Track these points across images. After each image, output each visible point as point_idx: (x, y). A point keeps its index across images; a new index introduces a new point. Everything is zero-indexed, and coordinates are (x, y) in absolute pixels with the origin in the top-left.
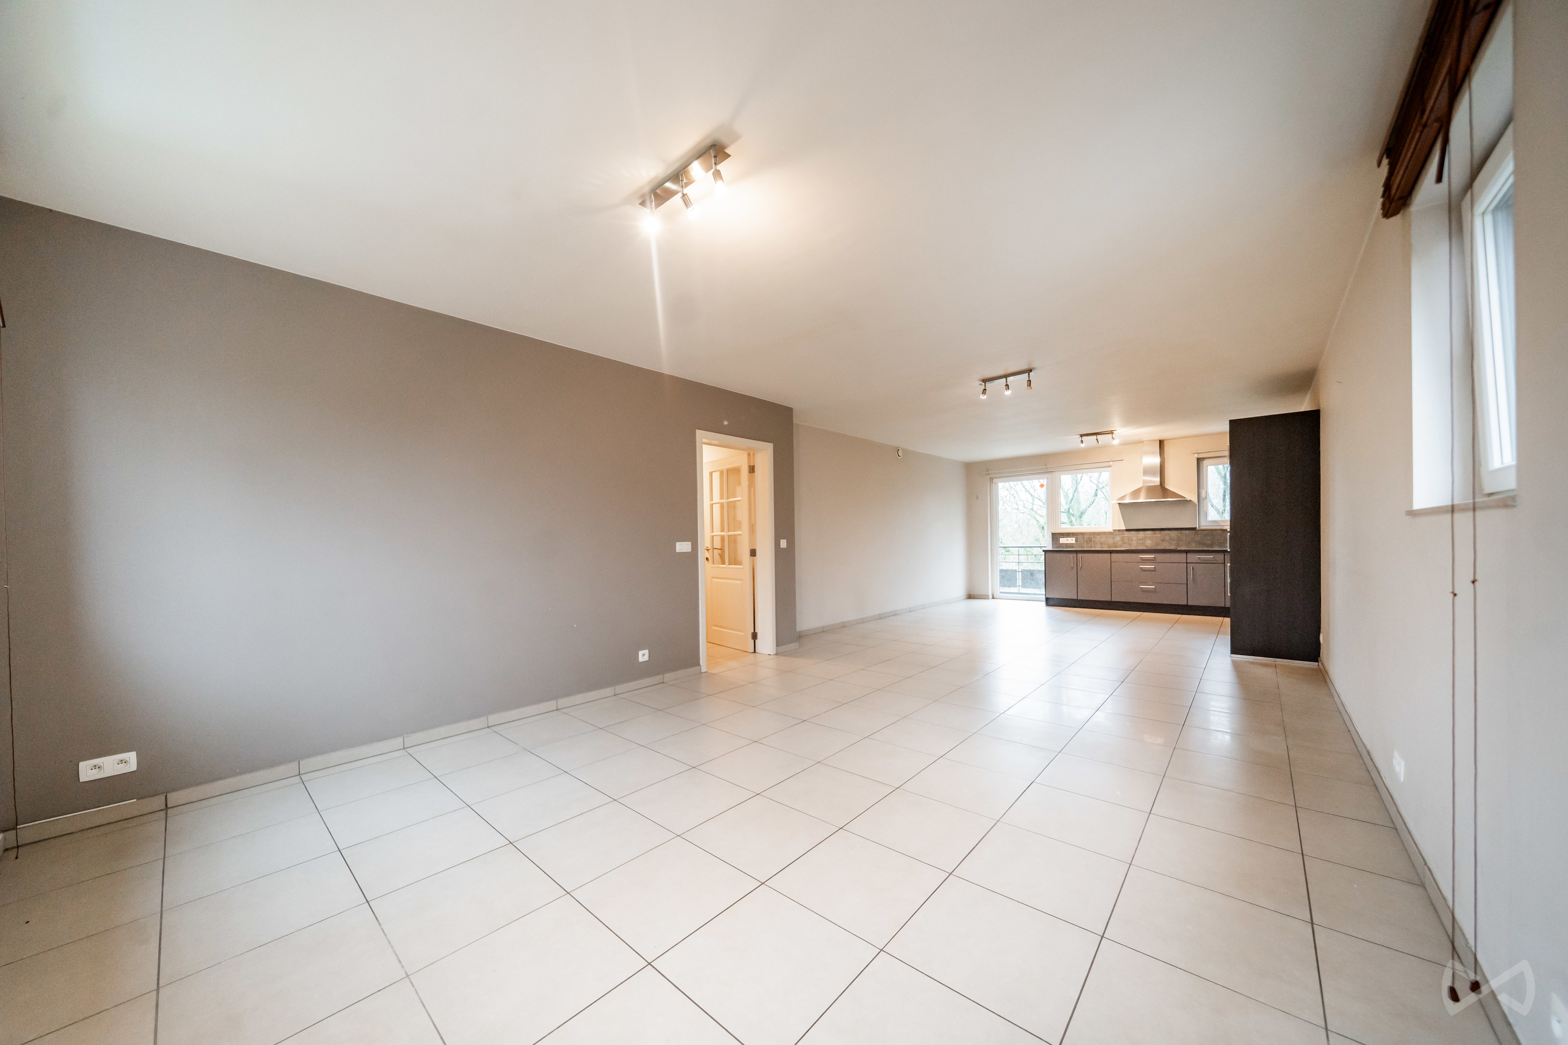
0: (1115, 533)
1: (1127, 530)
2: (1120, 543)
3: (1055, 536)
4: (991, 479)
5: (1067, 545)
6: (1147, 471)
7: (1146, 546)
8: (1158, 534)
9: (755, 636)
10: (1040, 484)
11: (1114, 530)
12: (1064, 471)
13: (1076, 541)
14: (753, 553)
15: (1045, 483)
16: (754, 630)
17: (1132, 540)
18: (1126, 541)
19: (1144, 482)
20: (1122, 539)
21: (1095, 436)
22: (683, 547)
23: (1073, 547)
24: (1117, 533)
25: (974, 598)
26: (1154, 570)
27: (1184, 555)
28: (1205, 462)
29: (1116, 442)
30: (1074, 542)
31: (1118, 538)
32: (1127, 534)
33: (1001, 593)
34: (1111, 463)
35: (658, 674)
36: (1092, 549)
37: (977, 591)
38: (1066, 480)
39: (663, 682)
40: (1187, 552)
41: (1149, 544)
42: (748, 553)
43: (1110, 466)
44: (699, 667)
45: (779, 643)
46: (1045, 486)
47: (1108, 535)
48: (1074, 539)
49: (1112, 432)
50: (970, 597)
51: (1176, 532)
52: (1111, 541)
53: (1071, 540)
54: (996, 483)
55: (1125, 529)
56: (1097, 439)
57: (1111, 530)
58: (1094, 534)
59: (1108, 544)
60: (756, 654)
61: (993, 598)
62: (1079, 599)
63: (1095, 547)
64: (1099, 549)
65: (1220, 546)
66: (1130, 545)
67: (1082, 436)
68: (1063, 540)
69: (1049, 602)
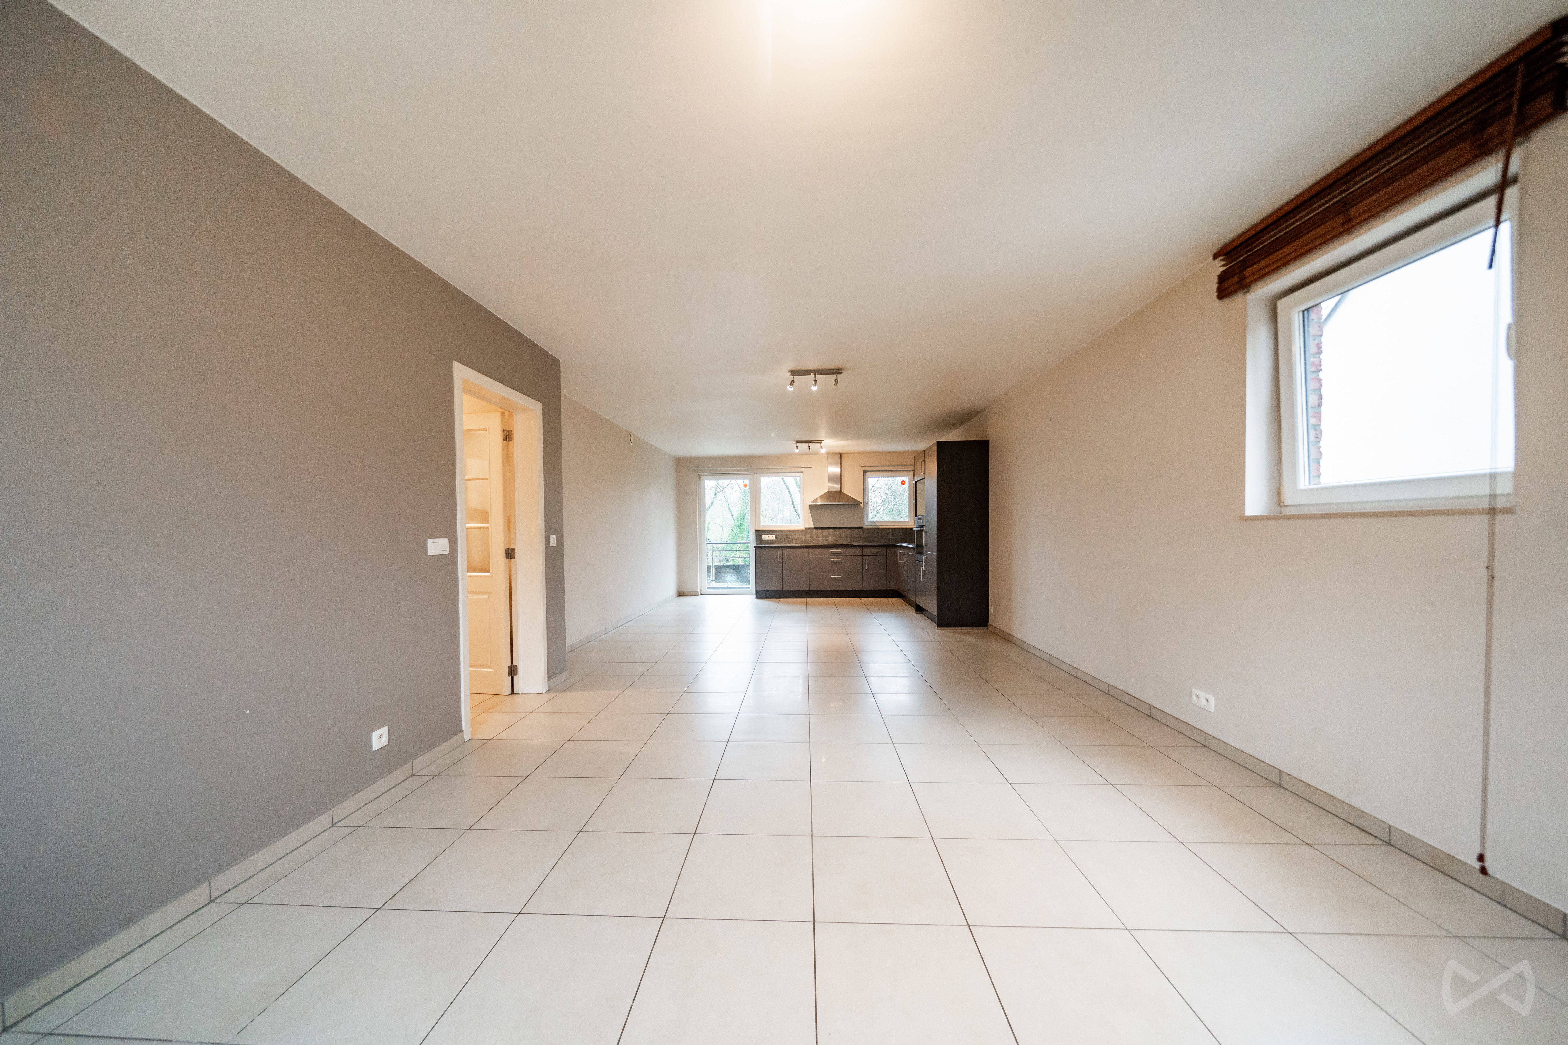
0: (806, 531)
1: (816, 528)
2: (810, 539)
3: (759, 533)
4: (699, 476)
5: (768, 541)
6: (832, 479)
7: (829, 542)
8: (838, 532)
9: (513, 671)
10: (744, 483)
11: (806, 528)
12: (770, 473)
13: (776, 537)
14: (510, 554)
15: (748, 484)
16: (512, 662)
17: (819, 537)
18: (815, 537)
19: (829, 487)
20: (812, 537)
21: (808, 444)
22: (437, 546)
23: (773, 543)
24: (808, 531)
25: (683, 595)
26: (840, 562)
27: (860, 550)
28: (868, 474)
29: (823, 451)
30: (774, 538)
31: (809, 535)
32: (815, 532)
33: (708, 588)
34: (803, 469)
35: (404, 764)
36: (789, 545)
37: (687, 588)
38: (767, 482)
39: (413, 775)
40: (862, 546)
41: (831, 540)
42: (503, 554)
43: (803, 472)
44: (461, 734)
45: (552, 674)
46: (748, 486)
47: (801, 532)
48: (774, 536)
49: (820, 442)
50: (680, 594)
51: (850, 531)
52: (803, 538)
53: (772, 537)
54: (703, 480)
55: (813, 527)
56: (809, 447)
57: (802, 528)
58: (790, 531)
59: (801, 540)
60: (515, 697)
61: (701, 594)
62: (784, 590)
63: (790, 543)
64: (794, 545)
65: (878, 542)
66: (817, 541)
67: (797, 442)
68: (765, 537)
69: (761, 594)
